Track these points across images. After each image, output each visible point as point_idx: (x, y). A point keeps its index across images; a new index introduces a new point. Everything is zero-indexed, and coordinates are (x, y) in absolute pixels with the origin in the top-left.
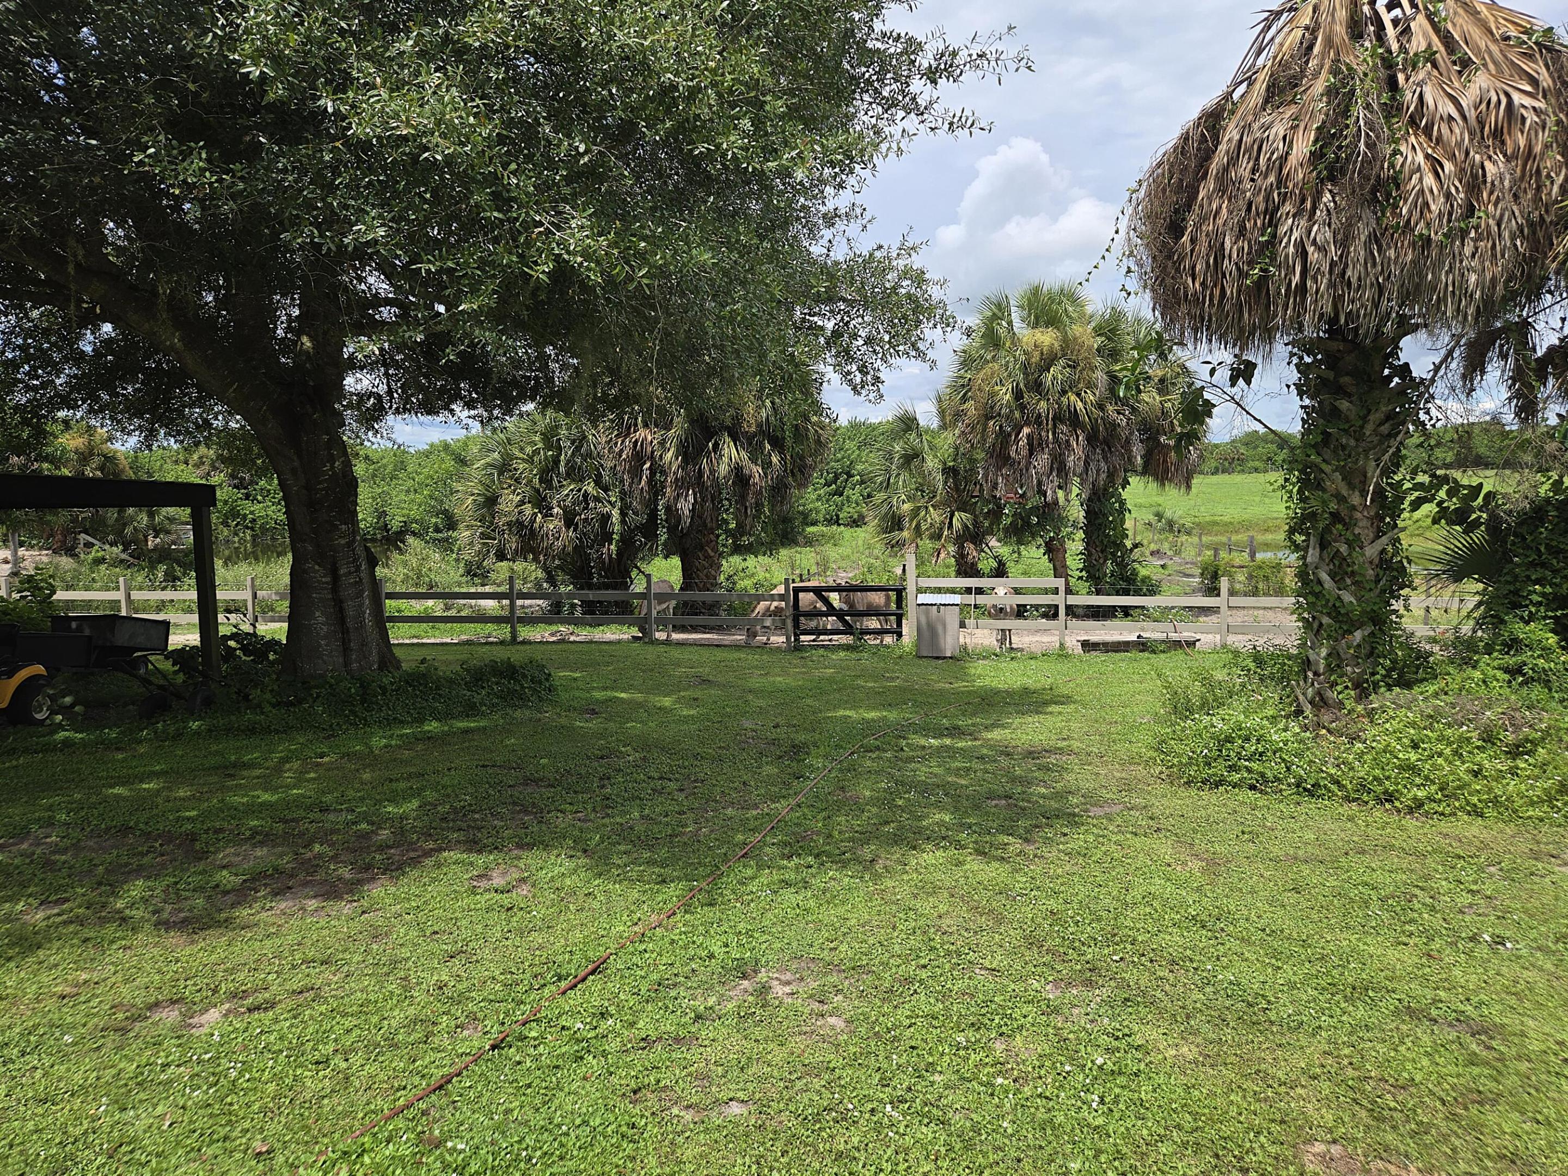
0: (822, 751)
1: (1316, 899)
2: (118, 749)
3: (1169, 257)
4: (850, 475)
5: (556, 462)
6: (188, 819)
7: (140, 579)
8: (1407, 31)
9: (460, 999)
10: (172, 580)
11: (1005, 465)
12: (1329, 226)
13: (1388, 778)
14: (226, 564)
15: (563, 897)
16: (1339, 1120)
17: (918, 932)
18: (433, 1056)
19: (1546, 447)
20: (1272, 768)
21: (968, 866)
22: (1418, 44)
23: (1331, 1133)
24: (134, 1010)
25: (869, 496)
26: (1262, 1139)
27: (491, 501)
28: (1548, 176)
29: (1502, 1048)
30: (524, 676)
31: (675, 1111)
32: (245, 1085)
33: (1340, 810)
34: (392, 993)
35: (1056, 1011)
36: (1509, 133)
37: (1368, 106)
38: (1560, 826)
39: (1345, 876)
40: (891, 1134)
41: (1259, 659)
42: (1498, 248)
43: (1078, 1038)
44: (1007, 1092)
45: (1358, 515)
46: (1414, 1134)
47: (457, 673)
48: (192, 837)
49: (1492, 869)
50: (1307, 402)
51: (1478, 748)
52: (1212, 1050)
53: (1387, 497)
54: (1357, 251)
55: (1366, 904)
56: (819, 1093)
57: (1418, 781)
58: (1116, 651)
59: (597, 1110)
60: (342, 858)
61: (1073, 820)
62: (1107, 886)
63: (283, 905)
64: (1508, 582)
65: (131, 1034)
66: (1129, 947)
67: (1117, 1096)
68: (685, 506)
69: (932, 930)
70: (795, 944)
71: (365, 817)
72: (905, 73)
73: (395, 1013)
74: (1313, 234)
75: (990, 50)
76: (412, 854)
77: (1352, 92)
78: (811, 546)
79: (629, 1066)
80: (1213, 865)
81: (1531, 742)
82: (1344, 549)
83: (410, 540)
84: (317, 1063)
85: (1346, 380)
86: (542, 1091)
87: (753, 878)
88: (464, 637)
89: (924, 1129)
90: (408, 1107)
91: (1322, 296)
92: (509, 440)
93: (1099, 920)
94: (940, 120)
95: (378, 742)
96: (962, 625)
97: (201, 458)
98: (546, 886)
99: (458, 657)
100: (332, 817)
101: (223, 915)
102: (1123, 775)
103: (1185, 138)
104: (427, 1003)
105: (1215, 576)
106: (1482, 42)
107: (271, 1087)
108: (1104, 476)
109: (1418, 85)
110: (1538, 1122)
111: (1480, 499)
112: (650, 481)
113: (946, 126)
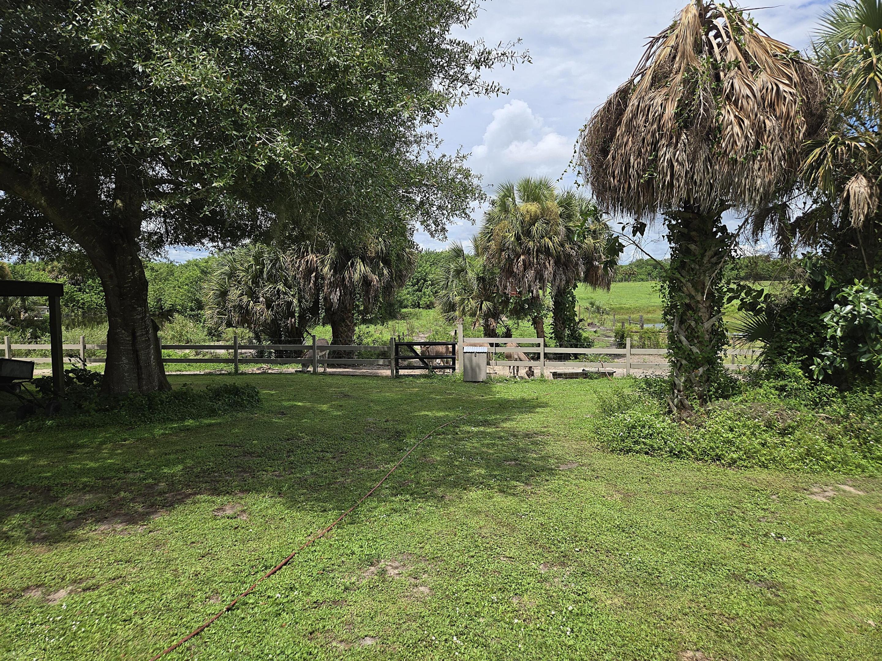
0: (412, 435)
1: (683, 515)
2: (4, 437)
3: (601, 166)
4: (425, 281)
5: (262, 272)
6: (46, 478)
7: (16, 337)
8: (725, 50)
9: (208, 582)
10: (35, 338)
11: (511, 276)
12: (685, 152)
13: (718, 447)
14: (67, 328)
15: (267, 520)
16: (700, 638)
17: (469, 537)
18: (193, 615)
19: (796, 271)
20: (657, 442)
21: (495, 499)
22: (731, 57)
23: (696, 645)
24: (14, 592)
25: (436, 292)
26: (659, 650)
27: (223, 294)
28: (798, 128)
29: (783, 595)
30: (243, 393)
31: (334, 644)
32: (82, 635)
33: (693, 465)
34: (168, 579)
35: (546, 580)
36: (778, 105)
37: (705, 89)
38: (808, 473)
39: (697, 502)
40: (457, 653)
41: (648, 383)
42: (772, 166)
43: (558, 595)
44: (520, 627)
45: (701, 306)
46: (739, 645)
47: (203, 392)
48: (49, 489)
49: (774, 497)
50: (673, 245)
51: (764, 431)
52: (631, 600)
53: (715, 296)
54: (699, 165)
55: (709, 517)
56: (416, 631)
57: (733, 449)
58: (571, 378)
59: (289, 645)
60: (138, 500)
61: (551, 472)
62: (571, 509)
63: (103, 528)
64: (777, 342)
65: (13, 606)
66: (584, 543)
67: (580, 628)
68: (335, 297)
69: (476, 536)
70: (400, 545)
71: (151, 475)
72: (462, 63)
73: (170, 591)
74: (677, 156)
75: (508, 51)
76: (179, 497)
77: (697, 81)
78: (404, 319)
79: (308, 618)
80: (627, 496)
81: (792, 428)
82: (693, 324)
83: (176, 315)
84: (125, 621)
85: (693, 233)
86: (257, 635)
87: (375, 508)
88: (207, 371)
89: (475, 650)
90: (179, 645)
91: (681, 189)
92: (234, 259)
93: (567, 528)
94: (481, 88)
95: (158, 431)
96: (488, 364)
97: (53, 267)
98: (257, 514)
99: (204, 382)
100: (131, 475)
101: (68, 534)
102: (578, 447)
103: (610, 103)
104: (188, 585)
105: (623, 337)
106: (763, 57)
107: (98, 636)
108: (564, 282)
109: (731, 78)
110: (804, 636)
111: (762, 298)
112: (315, 283)
113: (484, 91)
